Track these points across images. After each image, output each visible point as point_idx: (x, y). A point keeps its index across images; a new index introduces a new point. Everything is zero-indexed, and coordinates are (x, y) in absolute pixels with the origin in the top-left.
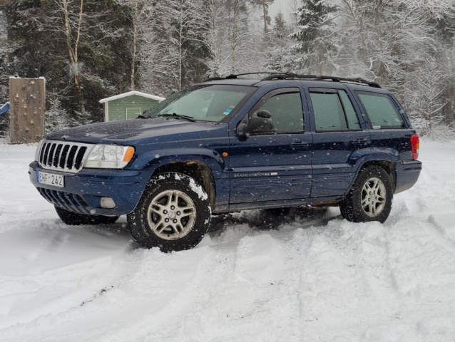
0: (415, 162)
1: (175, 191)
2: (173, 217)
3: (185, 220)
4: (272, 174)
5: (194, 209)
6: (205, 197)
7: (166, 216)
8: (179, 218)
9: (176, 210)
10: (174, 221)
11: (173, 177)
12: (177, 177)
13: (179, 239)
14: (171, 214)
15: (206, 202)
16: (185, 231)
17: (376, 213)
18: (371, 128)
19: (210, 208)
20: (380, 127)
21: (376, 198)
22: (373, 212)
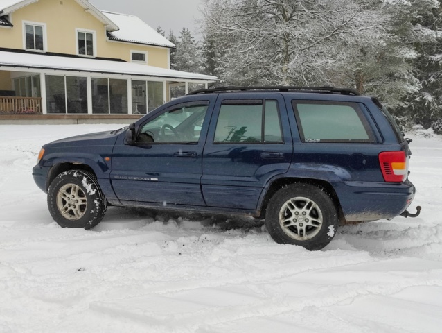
2: (73, 203)
3: (82, 208)
4: (152, 179)
5: (87, 200)
6: (93, 193)
8: (77, 205)
9: (75, 199)
10: (74, 206)
11: (72, 174)
12: (75, 175)
13: (76, 221)
14: (72, 201)
15: (93, 197)
16: (81, 215)
17: (306, 237)
18: (303, 140)
19: (96, 202)
20: (319, 140)
21: (307, 220)
22: (302, 235)
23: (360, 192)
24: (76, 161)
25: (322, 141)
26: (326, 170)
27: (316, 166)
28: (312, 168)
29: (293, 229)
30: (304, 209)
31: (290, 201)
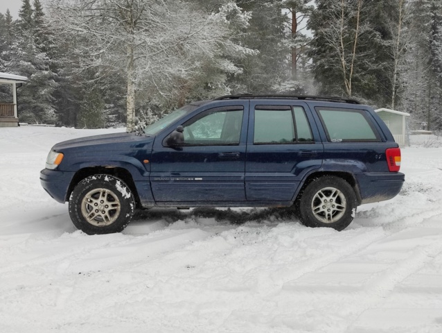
0: (396, 174)
1: (104, 189)
2: (102, 208)
3: (112, 213)
4: (196, 179)
5: (119, 204)
6: (128, 196)
7: (97, 208)
8: (107, 210)
9: (105, 204)
10: (103, 212)
11: (103, 178)
12: (106, 179)
13: (106, 226)
14: (101, 207)
15: (129, 200)
16: (112, 220)
17: (333, 220)
18: (329, 141)
19: (132, 205)
20: (341, 140)
21: (333, 206)
22: (329, 219)
23: (373, 180)
24: (110, 165)
25: (344, 141)
26: (351, 164)
27: (342, 161)
28: (340, 163)
29: (322, 214)
30: (331, 197)
31: (320, 191)
